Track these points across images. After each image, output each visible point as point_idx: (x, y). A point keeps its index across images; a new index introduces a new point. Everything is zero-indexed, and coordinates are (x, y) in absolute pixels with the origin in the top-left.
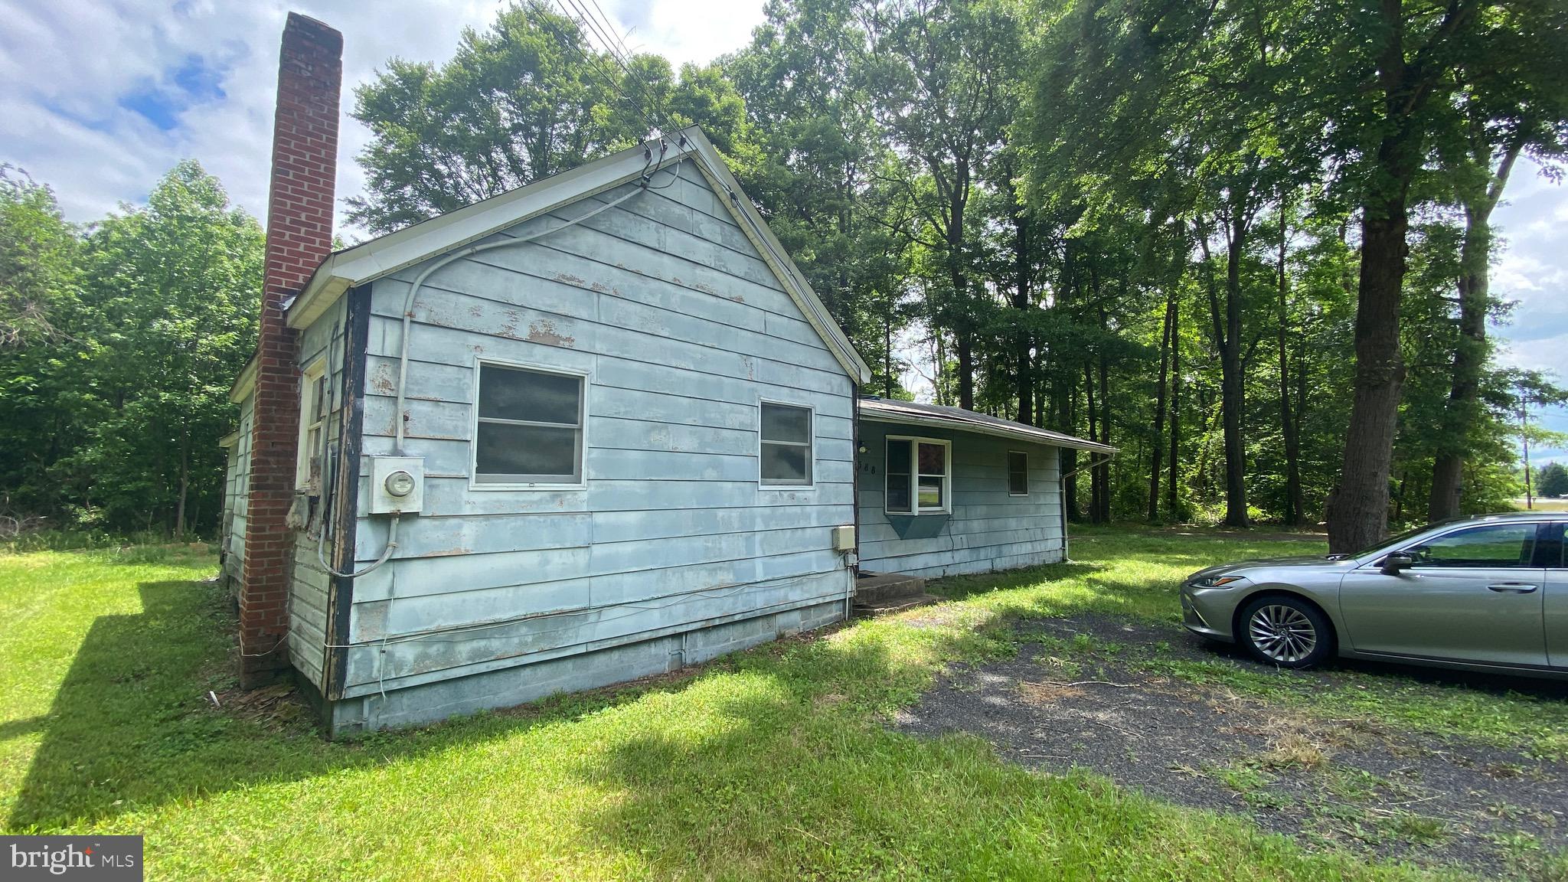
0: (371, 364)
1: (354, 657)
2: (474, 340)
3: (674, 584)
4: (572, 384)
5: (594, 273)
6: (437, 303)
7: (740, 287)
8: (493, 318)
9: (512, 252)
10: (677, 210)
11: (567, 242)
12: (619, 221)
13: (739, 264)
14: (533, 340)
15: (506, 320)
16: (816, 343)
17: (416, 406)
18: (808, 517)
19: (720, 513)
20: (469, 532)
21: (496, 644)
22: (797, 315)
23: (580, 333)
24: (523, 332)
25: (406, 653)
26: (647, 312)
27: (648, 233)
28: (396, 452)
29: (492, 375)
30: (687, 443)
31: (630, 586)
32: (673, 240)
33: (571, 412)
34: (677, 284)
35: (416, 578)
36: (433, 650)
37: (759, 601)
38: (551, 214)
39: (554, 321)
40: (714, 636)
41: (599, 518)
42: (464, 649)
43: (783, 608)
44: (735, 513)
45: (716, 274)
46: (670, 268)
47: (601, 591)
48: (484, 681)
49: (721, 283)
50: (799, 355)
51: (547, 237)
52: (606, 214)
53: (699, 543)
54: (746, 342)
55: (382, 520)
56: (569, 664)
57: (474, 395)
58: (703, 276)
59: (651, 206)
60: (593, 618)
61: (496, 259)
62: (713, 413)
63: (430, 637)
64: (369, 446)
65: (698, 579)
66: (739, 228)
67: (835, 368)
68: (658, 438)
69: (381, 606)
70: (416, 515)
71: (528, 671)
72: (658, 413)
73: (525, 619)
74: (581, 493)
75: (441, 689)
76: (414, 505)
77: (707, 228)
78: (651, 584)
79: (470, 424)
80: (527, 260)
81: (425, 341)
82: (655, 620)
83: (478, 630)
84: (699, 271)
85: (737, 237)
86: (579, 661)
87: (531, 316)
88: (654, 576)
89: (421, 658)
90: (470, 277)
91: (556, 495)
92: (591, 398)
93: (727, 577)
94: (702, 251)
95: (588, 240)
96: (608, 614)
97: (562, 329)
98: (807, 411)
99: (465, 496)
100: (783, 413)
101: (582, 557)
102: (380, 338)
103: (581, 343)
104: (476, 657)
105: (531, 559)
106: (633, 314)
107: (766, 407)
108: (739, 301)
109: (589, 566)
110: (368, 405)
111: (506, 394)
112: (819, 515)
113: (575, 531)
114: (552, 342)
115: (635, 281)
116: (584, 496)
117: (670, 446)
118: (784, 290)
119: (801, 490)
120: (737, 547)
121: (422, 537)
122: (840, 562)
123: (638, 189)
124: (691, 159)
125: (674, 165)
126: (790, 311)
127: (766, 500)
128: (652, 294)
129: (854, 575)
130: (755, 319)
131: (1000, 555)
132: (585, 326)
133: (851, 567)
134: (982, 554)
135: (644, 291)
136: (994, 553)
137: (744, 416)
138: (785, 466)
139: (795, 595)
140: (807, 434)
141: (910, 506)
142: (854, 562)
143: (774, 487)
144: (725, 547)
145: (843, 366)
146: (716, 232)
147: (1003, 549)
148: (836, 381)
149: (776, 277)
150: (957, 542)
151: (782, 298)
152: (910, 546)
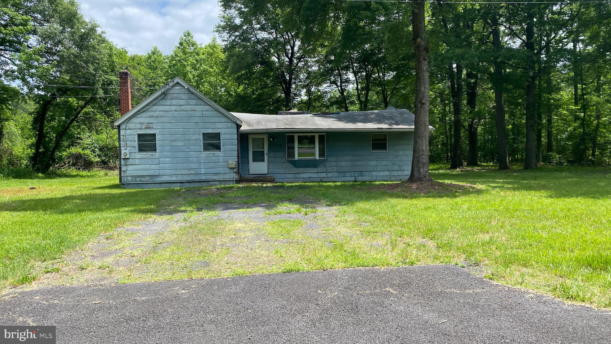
0: (121, 136)
1: (123, 178)
2: (136, 130)
3: (179, 172)
4: (154, 135)
5: (155, 114)
6: (130, 125)
7: (193, 107)
8: (138, 126)
9: (141, 114)
10: (175, 95)
11: (151, 109)
12: (162, 102)
13: (194, 102)
14: (146, 128)
15: (141, 126)
16: (220, 115)
17: (128, 142)
18: (220, 159)
19: (191, 159)
20: (137, 161)
21: (143, 179)
22: (213, 110)
23: (154, 126)
24: (144, 127)
25: (129, 178)
26: (169, 118)
27: (168, 102)
28: (125, 149)
29: (140, 136)
30: (180, 144)
31: (168, 172)
32: (174, 102)
33: (155, 140)
34: (176, 111)
35: (130, 168)
36: (133, 178)
37: (203, 178)
38: (147, 105)
39: (149, 124)
40: (191, 184)
41: (161, 159)
42: (138, 179)
44: (195, 159)
45: (186, 106)
46: (174, 108)
47: (162, 172)
48: (143, 185)
49: (188, 108)
50: (215, 120)
51: (147, 109)
52: (158, 101)
53: (185, 165)
54: (197, 120)
55: (124, 159)
56: (158, 184)
57: (136, 139)
58: (182, 108)
59: (168, 97)
60: (161, 177)
61: (138, 116)
62: (187, 137)
63: (133, 176)
64: (122, 148)
65: (186, 172)
66: (193, 94)
67: (229, 121)
68: (173, 144)
69: (125, 171)
70: (129, 158)
71: (150, 184)
72: (173, 138)
73: (147, 175)
74: (157, 154)
75: (136, 185)
76: (128, 157)
77: (183, 96)
78: (173, 172)
79: (136, 144)
80: (144, 115)
81: (128, 132)
82: (174, 179)
83: (140, 176)
84: (182, 107)
85: (193, 96)
86: (160, 184)
87: (145, 124)
88: (174, 170)
89: (132, 180)
90: (134, 120)
91: (152, 155)
92: (158, 137)
93: (194, 172)
94: (182, 102)
95: (155, 108)
96: (163, 176)
97: (151, 125)
98: (219, 134)
99: (136, 155)
100: (210, 135)
101: (158, 166)
102: (122, 132)
103: (155, 127)
104: (140, 181)
105: (148, 166)
106: (165, 120)
107: (203, 134)
108: (194, 110)
109: (159, 168)
110: (121, 142)
111: (142, 138)
112: (223, 159)
113: (156, 161)
114: (149, 128)
115: (166, 113)
116: (157, 155)
117: (176, 145)
118: (209, 105)
119: (217, 153)
120: (196, 166)
121: (130, 161)
122: (232, 171)
123: (164, 95)
124: (178, 83)
125: (173, 86)
126: (211, 109)
127: (205, 155)
128: (170, 114)
129: (238, 174)
130: (199, 114)
131: (362, 175)
132: (156, 124)
133: (236, 172)
134: (348, 174)
135: (168, 114)
136: (356, 174)
137: (197, 137)
138: (211, 147)
139: (215, 178)
140: (219, 139)
141: (294, 157)
142: (237, 171)
143: (207, 153)
144: (193, 166)
145: (232, 120)
146: (186, 97)
147: (364, 173)
148: (230, 124)
149: (205, 102)
150: (330, 169)
151: (208, 107)
152: (301, 170)
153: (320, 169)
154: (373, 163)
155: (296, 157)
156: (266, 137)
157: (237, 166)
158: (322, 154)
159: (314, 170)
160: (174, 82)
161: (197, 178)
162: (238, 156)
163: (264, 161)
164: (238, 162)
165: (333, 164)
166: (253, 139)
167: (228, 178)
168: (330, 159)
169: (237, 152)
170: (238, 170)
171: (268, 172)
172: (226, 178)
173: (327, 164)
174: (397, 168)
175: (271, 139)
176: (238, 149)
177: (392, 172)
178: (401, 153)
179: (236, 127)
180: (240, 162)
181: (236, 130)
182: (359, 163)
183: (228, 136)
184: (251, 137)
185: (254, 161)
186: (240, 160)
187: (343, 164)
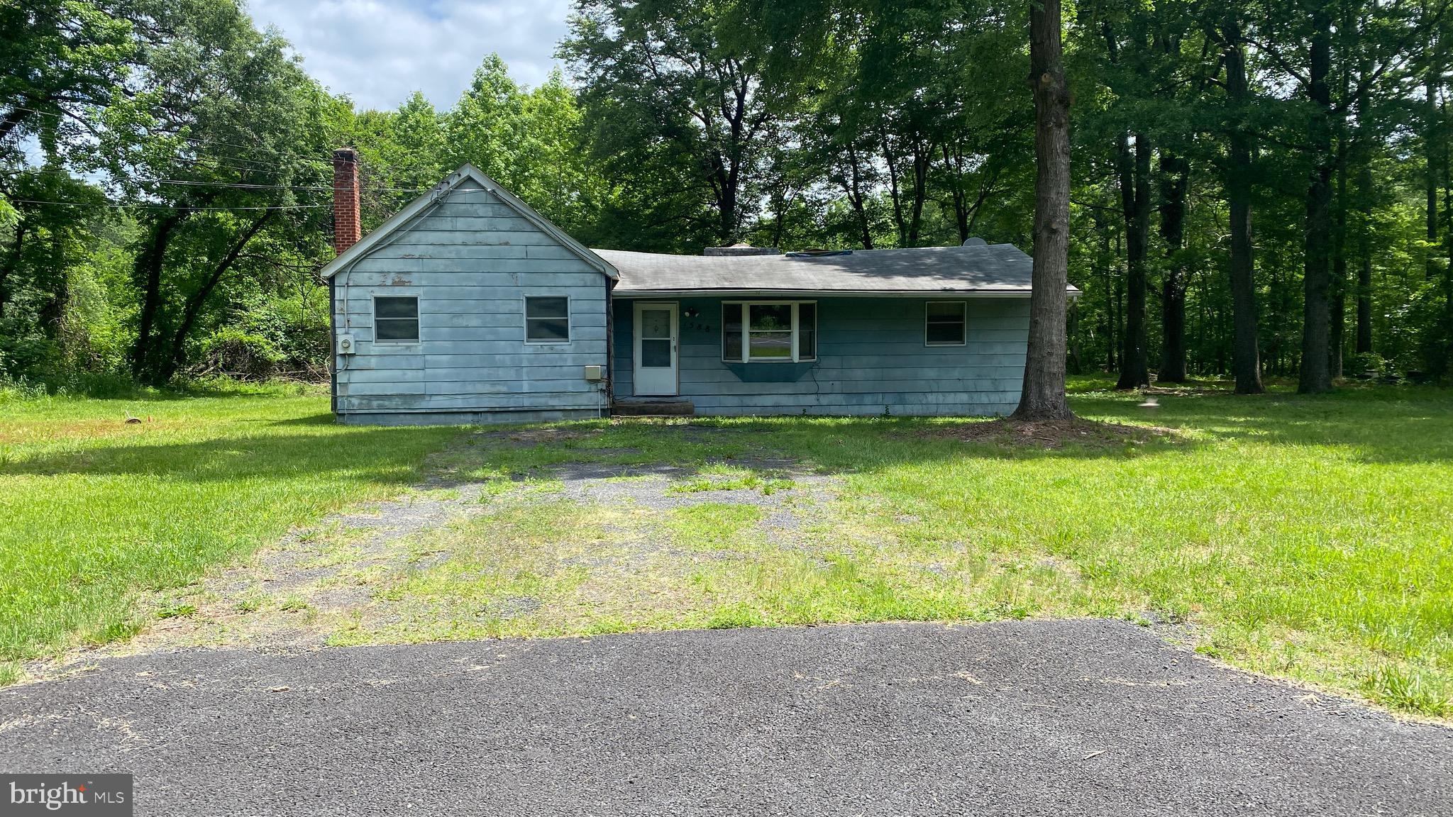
0: (337, 303)
1: (339, 400)
2: (371, 289)
3: (469, 389)
4: (413, 301)
5: (417, 252)
6: (357, 277)
7: (505, 236)
8: (377, 279)
9: (383, 251)
10: (463, 207)
11: (406, 240)
12: (430, 224)
13: (507, 223)
14: (395, 284)
15: (382, 279)
16: (567, 255)
17: (352, 316)
18: (566, 360)
19: (498, 357)
20: (373, 361)
21: (386, 403)
22: (551, 242)
23: (414, 279)
24: (389, 282)
25: (355, 401)
26: (448, 262)
27: (446, 224)
28: (347, 333)
29: (380, 302)
30: (474, 322)
31: (446, 388)
32: (461, 223)
33: (414, 312)
34: (464, 244)
35: (356, 376)
36: (364, 402)
37: (527, 402)
38: (398, 229)
39: (402, 275)
40: (499, 416)
41: (428, 357)
42: (375, 403)
43: (545, 408)
44: (507, 357)
45: (489, 234)
46: (459, 237)
47: (431, 388)
48: (385, 416)
49: (492, 237)
50: (555, 266)
51: (397, 240)
52: (424, 222)
53: (485, 371)
54: (513, 265)
55: (343, 356)
56: (420, 417)
57: (372, 309)
58: (479, 236)
59: (447, 211)
60: (428, 398)
61: (376, 255)
62: (490, 306)
63: (363, 397)
64: (338, 331)
65: (487, 388)
66: (504, 204)
67: (587, 269)
68: (457, 321)
69: (345, 384)
70: (353, 355)
71: (402, 416)
72: (457, 309)
73: (397, 395)
74: (419, 346)
75: (370, 417)
76: (351, 351)
77: (481, 210)
78: (457, 388)
79: (371, 321)
80: (390, 252)
81: (354, 292)
82: (459, 403)
83: (379, 397)
84: (478, 235)
85: (504, 209)
86: (425, 416)
87: (393, 275)
88: (459, 384)
89: (360, 404)
90: (367, 265)
91: (408, 347)
92: (422, 306)
93: (504, 389)
94: (479, 224)
95: (415, 236)
96: (434, 398)
97: (405, 278)
98: (565, 299)
99: (372, 348)
100: (543, 302)
101: (421, 373)
102: (339, 294)
103: (415, 282)
104: (380, 407)
105: (398, 373)
106: (440, 265)
107: (528, 299)
108: (507, 244)
109: (424, 377)
110: (337, 317)
111: (386, 308)
112: (574, 359)
113: (418, 362)
114: (402, 284)
115: (441, 249)
116: (421, 348)
117: (464, 324)
118: (542, 231)
119: (559, 344)
120: (511, 374)
121: (357, 362)
122: (593, 388)
123: (438, 205)
124: (470, 179)
125: (459, 186)
126: (547, 241)
127: (531, 350)
128: (450, 252)
129: (608, 396)
130: (518, 252)
131: (903, 403)
132: (417, 274)
133: (602, 390)
134: (868, 399)
135: (446, 252)
136: (889, 399)
137: (514, 306)
138: (545, 331)
139: (554, 402)
140: (565, 312)
141: (740, 355)
142: (604, 388)
143: (537, 344)
144: (502, 373)
145: (594, 268)
146: (488, 211)
147: (907, 396)
148: (589, 278)
149: (533, 224)
150: (825, 387)
151: (539, 235)
152: (756, 387)
153: (801, 386)
154: (931, 373)
155: (746, 358)
156: (674, 309)
157: (606, 376)
158: (806, 350)
159: (789, 388)
160: (462, 177)
161: (512, 403)
162: (609, 353)
163: (668, 364)
164: (608, 365)
165: (833, 373)
166: (644, 312)
167: (586, 403)
168: (826, 362)
169: (605, 343)
170: (609, 385)
171: (679, 390)
172: (579, 403)
173: (819, 375)
174: (986, 384)
175: (687, 314)
176: (608, 337)
177: (975, 396)
178: (998, 349)
179: (604, 282)
180: (613, 368)
181: (604, 290)
182: (898, 373)
183: (585, 306)
184: (638, 308)
185: (646, 363)
186: (612, 362)
187: (858, 374)
